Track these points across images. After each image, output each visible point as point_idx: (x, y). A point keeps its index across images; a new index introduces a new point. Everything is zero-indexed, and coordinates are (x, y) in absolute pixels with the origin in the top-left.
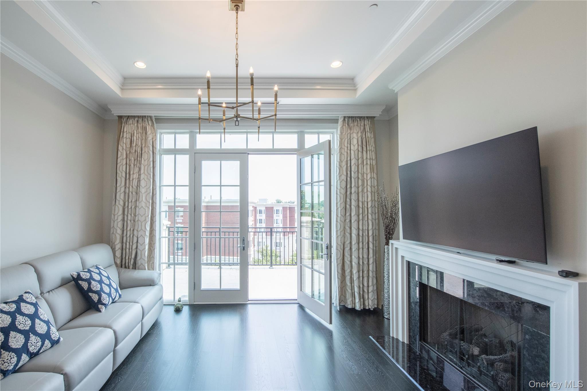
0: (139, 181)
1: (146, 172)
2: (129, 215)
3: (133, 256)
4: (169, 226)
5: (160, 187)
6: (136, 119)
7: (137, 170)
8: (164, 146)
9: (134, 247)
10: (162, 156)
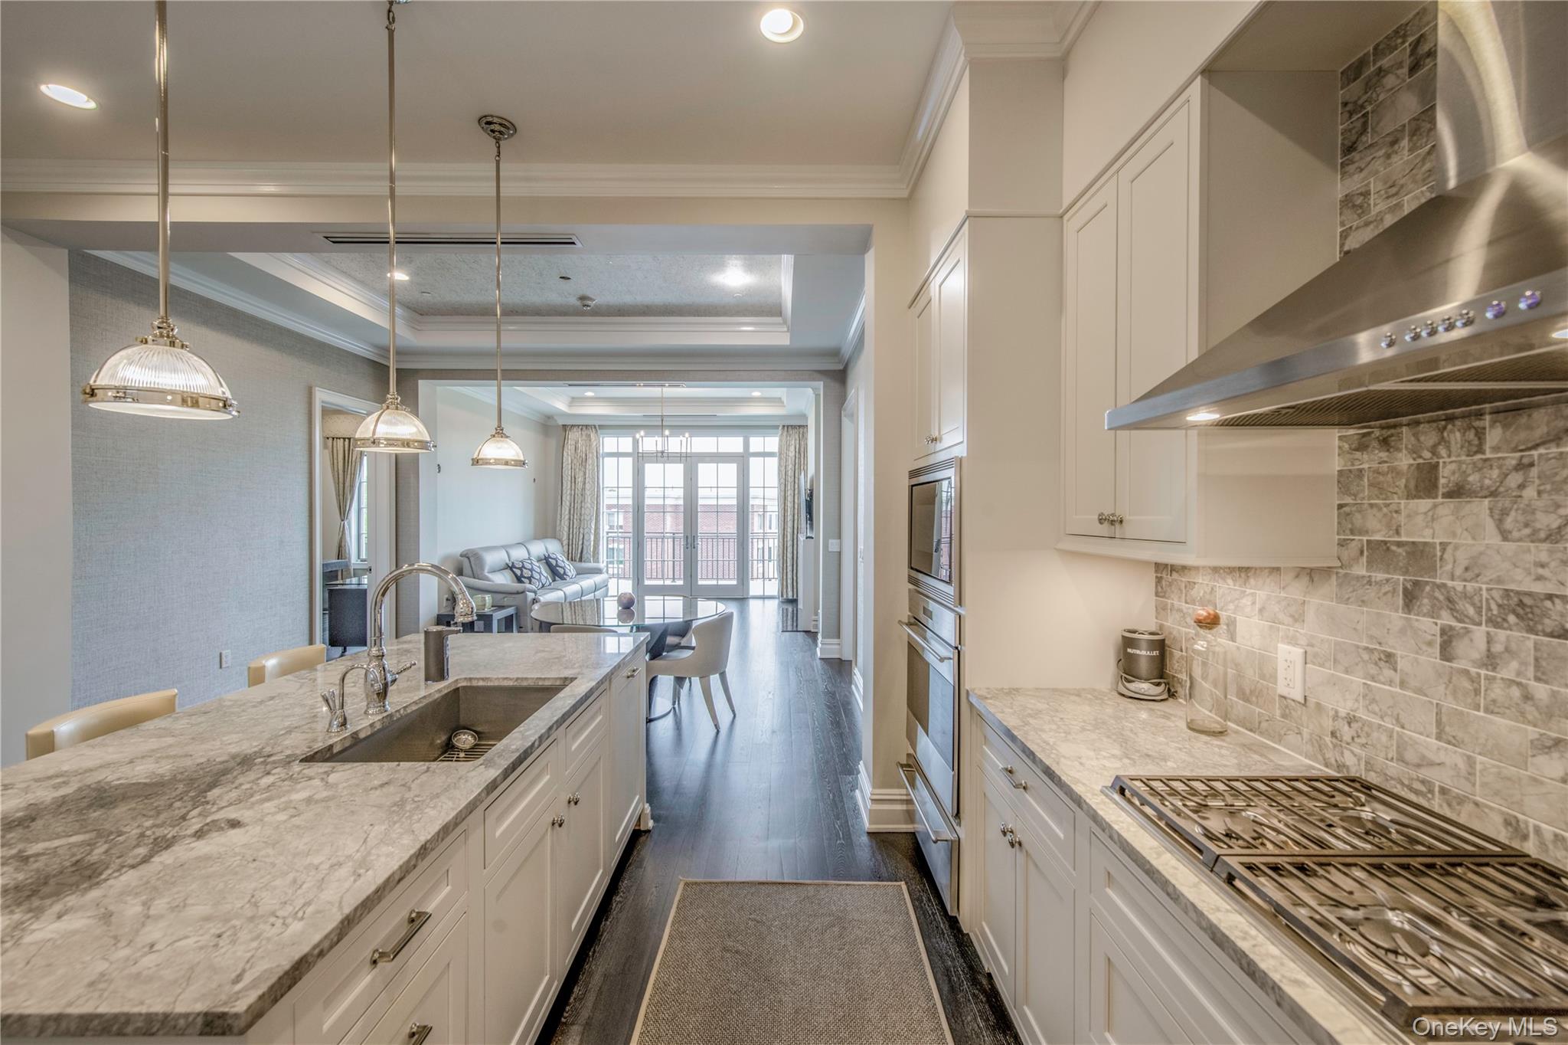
0: (584, 483)
2: (575, 515)
3: (580, 551)
4: (608, 531)
5: (603, 489)
6: (580, 428)
7: (582, 474)
8: (606, 450)
9: (580, 543)
10: (605, 459)
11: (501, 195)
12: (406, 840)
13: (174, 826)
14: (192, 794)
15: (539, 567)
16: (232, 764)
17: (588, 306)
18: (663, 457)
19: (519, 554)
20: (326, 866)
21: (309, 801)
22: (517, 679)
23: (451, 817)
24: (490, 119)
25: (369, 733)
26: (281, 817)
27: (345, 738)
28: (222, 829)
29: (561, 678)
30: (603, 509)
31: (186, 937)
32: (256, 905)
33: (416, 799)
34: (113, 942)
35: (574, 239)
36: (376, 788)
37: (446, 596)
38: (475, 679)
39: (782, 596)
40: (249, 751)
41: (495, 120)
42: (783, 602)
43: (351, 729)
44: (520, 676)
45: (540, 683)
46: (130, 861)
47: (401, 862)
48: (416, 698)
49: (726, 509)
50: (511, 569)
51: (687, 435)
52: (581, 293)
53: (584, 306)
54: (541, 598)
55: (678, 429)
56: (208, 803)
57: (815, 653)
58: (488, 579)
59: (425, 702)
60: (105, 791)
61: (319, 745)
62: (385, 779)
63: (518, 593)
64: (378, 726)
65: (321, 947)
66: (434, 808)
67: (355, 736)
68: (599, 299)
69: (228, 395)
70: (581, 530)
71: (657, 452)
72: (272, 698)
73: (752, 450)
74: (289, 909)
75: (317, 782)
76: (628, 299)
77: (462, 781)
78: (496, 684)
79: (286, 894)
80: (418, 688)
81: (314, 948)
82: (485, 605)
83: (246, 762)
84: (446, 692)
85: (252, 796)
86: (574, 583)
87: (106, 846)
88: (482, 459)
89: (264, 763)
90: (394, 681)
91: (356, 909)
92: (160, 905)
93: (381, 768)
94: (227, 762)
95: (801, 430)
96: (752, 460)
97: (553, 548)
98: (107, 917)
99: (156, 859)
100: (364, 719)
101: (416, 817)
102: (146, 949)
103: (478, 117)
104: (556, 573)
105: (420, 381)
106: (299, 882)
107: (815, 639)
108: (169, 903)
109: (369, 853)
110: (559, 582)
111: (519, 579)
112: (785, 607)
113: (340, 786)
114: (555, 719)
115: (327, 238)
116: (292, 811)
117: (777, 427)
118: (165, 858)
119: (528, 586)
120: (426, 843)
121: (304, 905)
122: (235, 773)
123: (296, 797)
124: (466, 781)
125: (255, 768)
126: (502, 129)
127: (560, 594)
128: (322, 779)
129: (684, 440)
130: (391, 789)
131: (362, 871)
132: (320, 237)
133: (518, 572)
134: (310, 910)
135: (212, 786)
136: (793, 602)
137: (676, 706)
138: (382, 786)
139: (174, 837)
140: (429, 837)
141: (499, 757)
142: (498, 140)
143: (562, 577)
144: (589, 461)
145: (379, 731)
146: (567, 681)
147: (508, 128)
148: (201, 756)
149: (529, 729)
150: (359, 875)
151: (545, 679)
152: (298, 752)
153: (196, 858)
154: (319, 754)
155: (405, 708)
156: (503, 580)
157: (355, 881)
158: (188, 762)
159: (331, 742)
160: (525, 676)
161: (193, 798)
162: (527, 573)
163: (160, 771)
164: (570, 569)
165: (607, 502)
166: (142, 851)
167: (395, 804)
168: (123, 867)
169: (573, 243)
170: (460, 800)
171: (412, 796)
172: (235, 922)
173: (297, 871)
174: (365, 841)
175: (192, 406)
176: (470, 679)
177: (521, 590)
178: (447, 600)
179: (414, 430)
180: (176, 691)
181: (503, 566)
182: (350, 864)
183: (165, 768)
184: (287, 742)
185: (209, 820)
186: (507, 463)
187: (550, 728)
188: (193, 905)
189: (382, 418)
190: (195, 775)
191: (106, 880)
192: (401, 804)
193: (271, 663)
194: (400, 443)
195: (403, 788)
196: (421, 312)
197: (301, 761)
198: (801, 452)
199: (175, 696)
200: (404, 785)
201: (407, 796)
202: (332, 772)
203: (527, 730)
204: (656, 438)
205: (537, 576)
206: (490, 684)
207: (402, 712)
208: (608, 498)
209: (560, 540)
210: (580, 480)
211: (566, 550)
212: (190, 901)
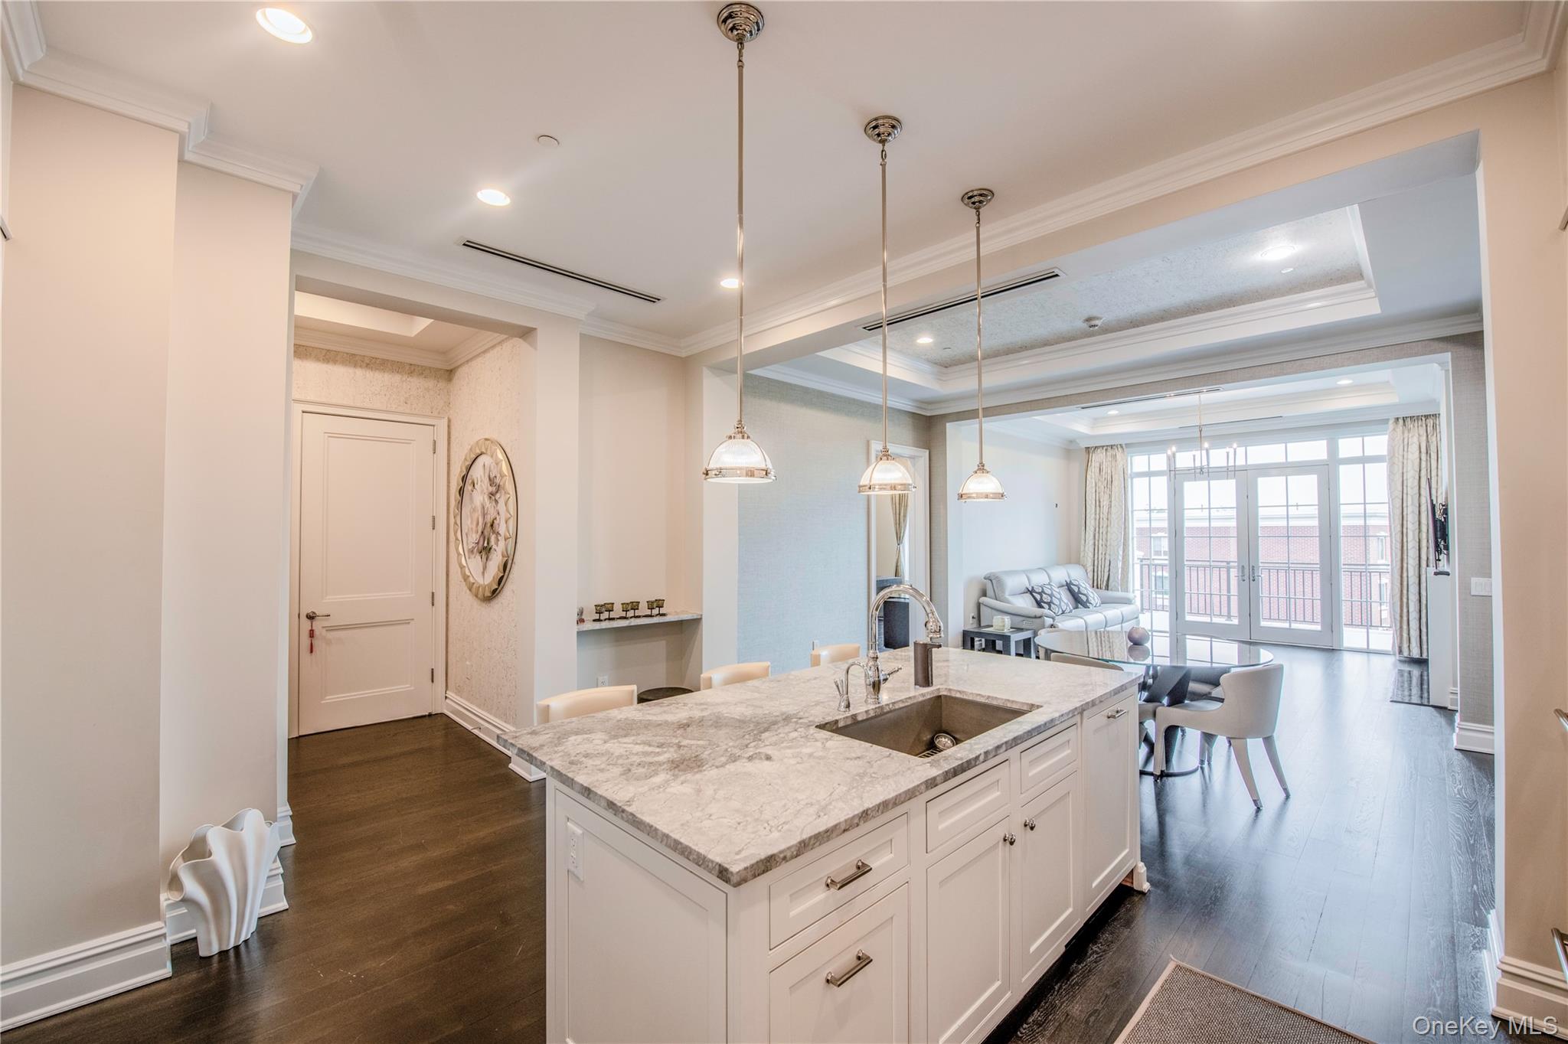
0: (1110, 507)
1: (1117, 499)
2: (1100, 541)
3: (1106, 579)
4: (1141, 557)
5: (1132, 512)
6: (1105, 448)
7: (1107, 496)
8: (1136, 469)
9: (1107, 569)
10: (1134, 480)
11: (981, 255)
12: (856, 802)
13: (741, 750)
14: (755, 732)
15: (1059, 593)
16: (780, 719)
17: (1095, 326)
18: (1202, 473)
19: (1038, 580)
20: (802, 803)
21: (811, 755)
22: (989, 697)
23: (891, 796)
24: (970, 194)
25: (865, 718)
26: (793, 761)
27: (847, 717)
28: (761, 758)
29: (1028, 704)
30: (1133, 533)
31: (725, 818)
32: (761, 812)
33: (873, 775)
34: (696, 806)
35: (1057, 272)
36: (851, 759)
37: (973, 614)
38: (954, 690)
39: (1401, 652)
40: (791, 713)
41: (975, 193)
42: (1400, 661)
43: (853, 711)
44: (991, 695)
45: (1009, 705)
46: (717, 764)
47: (847, 817)
48: (903, 697)
49: (1302, 533)
50: (1031, 593)
51: (1235, 446)
52: (1086, 316)
53: (1091, 326)
54: (1059, 625)
55: (1222, 438)
56: (760, 740)
57: (1449, 740)
58: (1008, 602)
59: (910, 702)
60: (720, 719)
61: (829, 719)
62: (859, 755)
63: (1035, 617)
64: (872, 714)
65: (785, 854)
66: (882, 786)
67: (854, 716)
68: (1106, 317)
69: (770, 466)
70: (1108, 557)
71: (1195, 468)
72: (815, 679)
73: (1341, 455)
74: (776, 821)
75: (819, 744)
76: (1139, 309)
77: (909, 772)
78: (971, 698)
79: (778, 812)
80: (908, 690)
81: (781, 852)
82: (1004, 626)
83: (787, 719)
84: (929, 697)
85: (782, 743)
86: (1097, 612)
87: (710, 751)
88: (966, 494)
89: (796, 723)
90: (886, 680)
91: (810, 838)
92: (721, 793)
93: (860, 745)
94: (778, 716)
95: (1430, 422)
96: (1342, 468)
97: (1078, 576)
98: (699, 791)
99: (727, 766)
100: (862, 706)
101: (868, 788)
102: (707, 816)
103: (960, 198)
104: (1078, 600)
105: (948, 424)
106: (787, 807)
107: (1451, 722)
108: (724, 794)
109: (831, 803)
110: (1081, 609)
111: (1039, 604)
112: (1406, 668)
113: (831, 751)
114: (1005, 740)
115: (865, 328)
116: (799, 760)
117: (1386, 421)
118: (731, 767)
119: (1046, 611)
120: (867, 810)
121: (784, 823)
122: (780, 725)
123: (806, 750)
124: (912, 773)
125: (791, 724)
126: (981, 198)
127: (1081, 622)
128: (823, 743)
129: (1231, 451)
130: (860, 762)
131: (822, 814)
132: (860, 328)
133: (1038, 597)
134: (786, 827)
135: (766, 730)
136: (1422, 662)
137: (1206, 766)
138: (856, 758)
139: (739, 756)
140: (871, 806)
141: (944, 760)
142: (978, 209)
143: (1085, 605)
144: (1116, 484)
145: (872, 718)
146: (1032, 707)
147: (986, 196)
148: (768, 710)
149: (979, 744)
150: (819, 816)
151: (1013, 702)
152: (816, 720)
153: (745, 773)
154: (828, 725)
155: (893, 703)
156: (1025, 604)
157: (815, 819)
158: (760, 712)
159: (837, 718)
160: (995, 696)
161: (755, 735)
162: (1046, 598)
163: (746, 714)
164: (1094, 596)
165: (1137, 525)
166: (723, 759)
167: (858, 775)
168: (713, 765)
169: (1057, 275)
170: (902, 785)
171: (872, 772)
172: (748, 818)
173: (788, 800)
174: (831, 795)
175: (751, 476)
176: (950, 690)
177: (1038, 615)
178: (973, 618)
179: (901, 475)
180: (769, 663)
181: (1023, 590)
182: (817, 806)
183: (748, 712)
184: (812, 712)
185: (758, 751)
186: (987, 496)
187: (998, 747)
188: (735, 800)
189: (876, 468)
190: (760, 721)
191: (704, 770)
192: (862, 776)
193: (824, 653)
194: (889, 487)
195: (868, 764)
196: (946, 365)
197: (817, 727)
198: (1428, 452)
199: (769, 667)
200: (869, 762)
201: (868, 771)
202: (830, 739)
203: (975, 744)
204: (1194, 452)
205: (1056, 601)
206: (965, 697)
207: (891, 706)
208: (1138, 520)
209: (1084, 566)
210: (1105, 503)
211: (1091, 577)
212: (733, 797)
